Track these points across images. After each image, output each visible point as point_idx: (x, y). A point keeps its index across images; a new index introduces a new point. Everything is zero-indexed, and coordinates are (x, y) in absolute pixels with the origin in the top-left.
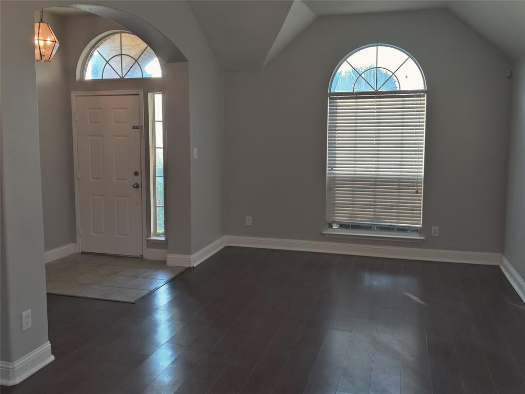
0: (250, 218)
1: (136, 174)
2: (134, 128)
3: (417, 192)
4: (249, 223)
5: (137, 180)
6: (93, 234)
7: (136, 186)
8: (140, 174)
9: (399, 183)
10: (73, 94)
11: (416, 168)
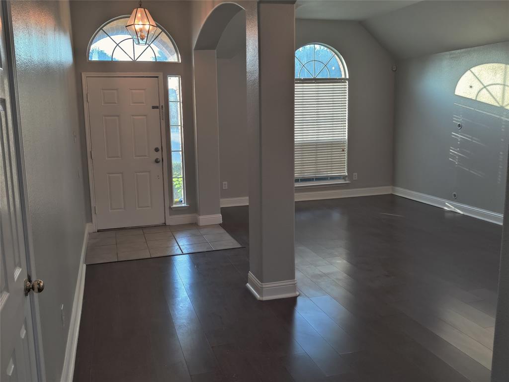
0: (226, 183)
1: (157, 150)
2: (154, 107)
3: (343, 151)
4: (225, 187)
5: (158, 155)
6: (110, 211)
7: (157, 161)
8: (160, 150)
9: (332, 145)
10: (84, 75)
11: (342, 133)
